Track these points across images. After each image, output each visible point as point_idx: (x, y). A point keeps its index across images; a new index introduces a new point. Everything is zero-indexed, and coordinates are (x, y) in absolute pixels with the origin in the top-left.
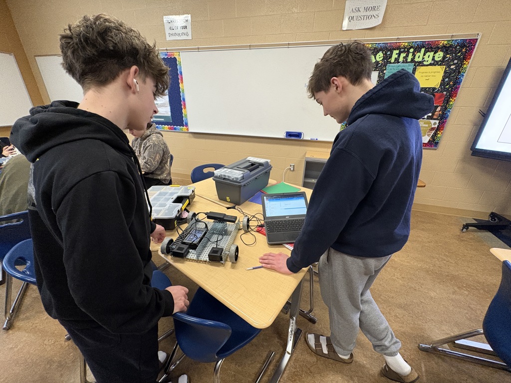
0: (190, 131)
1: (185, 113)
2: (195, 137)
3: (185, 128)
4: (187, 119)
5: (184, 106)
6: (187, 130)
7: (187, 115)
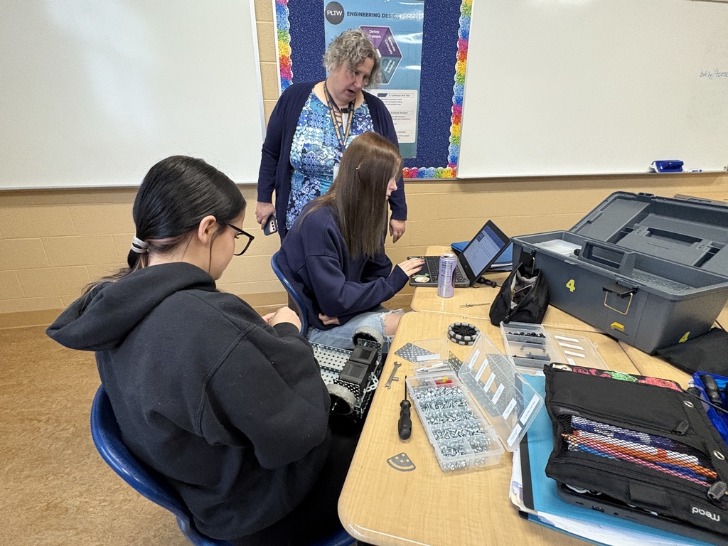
0: (460, 175)
1: (457, 135)
2: (465, 191)
3: (446, 172)
4: (458, 148)
5: (457, 116)
6: (452, 174)
7: (459, 138)
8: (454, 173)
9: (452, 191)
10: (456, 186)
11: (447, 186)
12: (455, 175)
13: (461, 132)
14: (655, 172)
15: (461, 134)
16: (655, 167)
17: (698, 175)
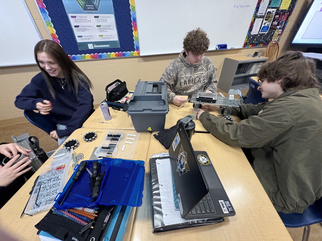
1: (137, 36)
2: (145, 61)
3: (135, 53)
4: (138, 42)
5: (135, 27)
6: (138, 54)
7: (138, 38)
8: (139, 53)
9: (139, 61)
10: (141, 59)
11: (137, 59)
12: (139, 55)
13: (138, 34)
14: (217, 49)
15: (138, 36)
16: (217, 47)
17: (233, 50)
